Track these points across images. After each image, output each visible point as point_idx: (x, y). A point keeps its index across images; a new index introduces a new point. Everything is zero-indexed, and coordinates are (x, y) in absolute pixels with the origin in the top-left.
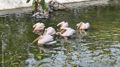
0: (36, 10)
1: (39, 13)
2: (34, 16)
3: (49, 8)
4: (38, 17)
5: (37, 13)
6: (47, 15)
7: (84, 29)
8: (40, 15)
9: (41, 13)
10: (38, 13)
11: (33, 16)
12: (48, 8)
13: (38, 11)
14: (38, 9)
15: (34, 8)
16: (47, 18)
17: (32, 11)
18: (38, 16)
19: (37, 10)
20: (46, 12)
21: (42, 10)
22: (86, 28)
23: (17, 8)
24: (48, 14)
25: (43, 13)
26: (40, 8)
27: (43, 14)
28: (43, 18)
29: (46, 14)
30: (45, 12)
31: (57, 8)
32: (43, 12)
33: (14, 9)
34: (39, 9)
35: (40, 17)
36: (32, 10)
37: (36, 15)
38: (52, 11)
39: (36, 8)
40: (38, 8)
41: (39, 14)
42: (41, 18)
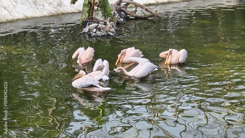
0: (89, 19)
1: (97, 24)
2: (86, 32)
3: (117, 15)
4: (95, 33)
5: (92, 25)
6: (113, 30)
7: (177, 62)
8: (99, 29)
9: (100, 25)
10: (95, 25)
11: (83, 31)
12: (115, 15)
13: (94, 20)
14: (94, 16)
15: (87, 15)
16: (112, 34)
17: (81, 22)
18: (95, 31)
19: (92, 18)
20: (110, 22)
21: (102, 19)
22: (180, 60)
23: (52, 14)
24: (115, 27)
25: (105, 24)
26: (99, 16)
27: (105, 27)
28: (104, 36)
29: (110, 27)
30: (108, 23)
31: (133, 14)
32: (105, 22)
33: (45, 16)
34: (96, 17)
35: (98, 33)
36: (83, 18)
37: (89, 29)
38: (122, 20)
39: (91, 14)
40: (94, 14)
41: (96, 28)
42: (100, 35)
